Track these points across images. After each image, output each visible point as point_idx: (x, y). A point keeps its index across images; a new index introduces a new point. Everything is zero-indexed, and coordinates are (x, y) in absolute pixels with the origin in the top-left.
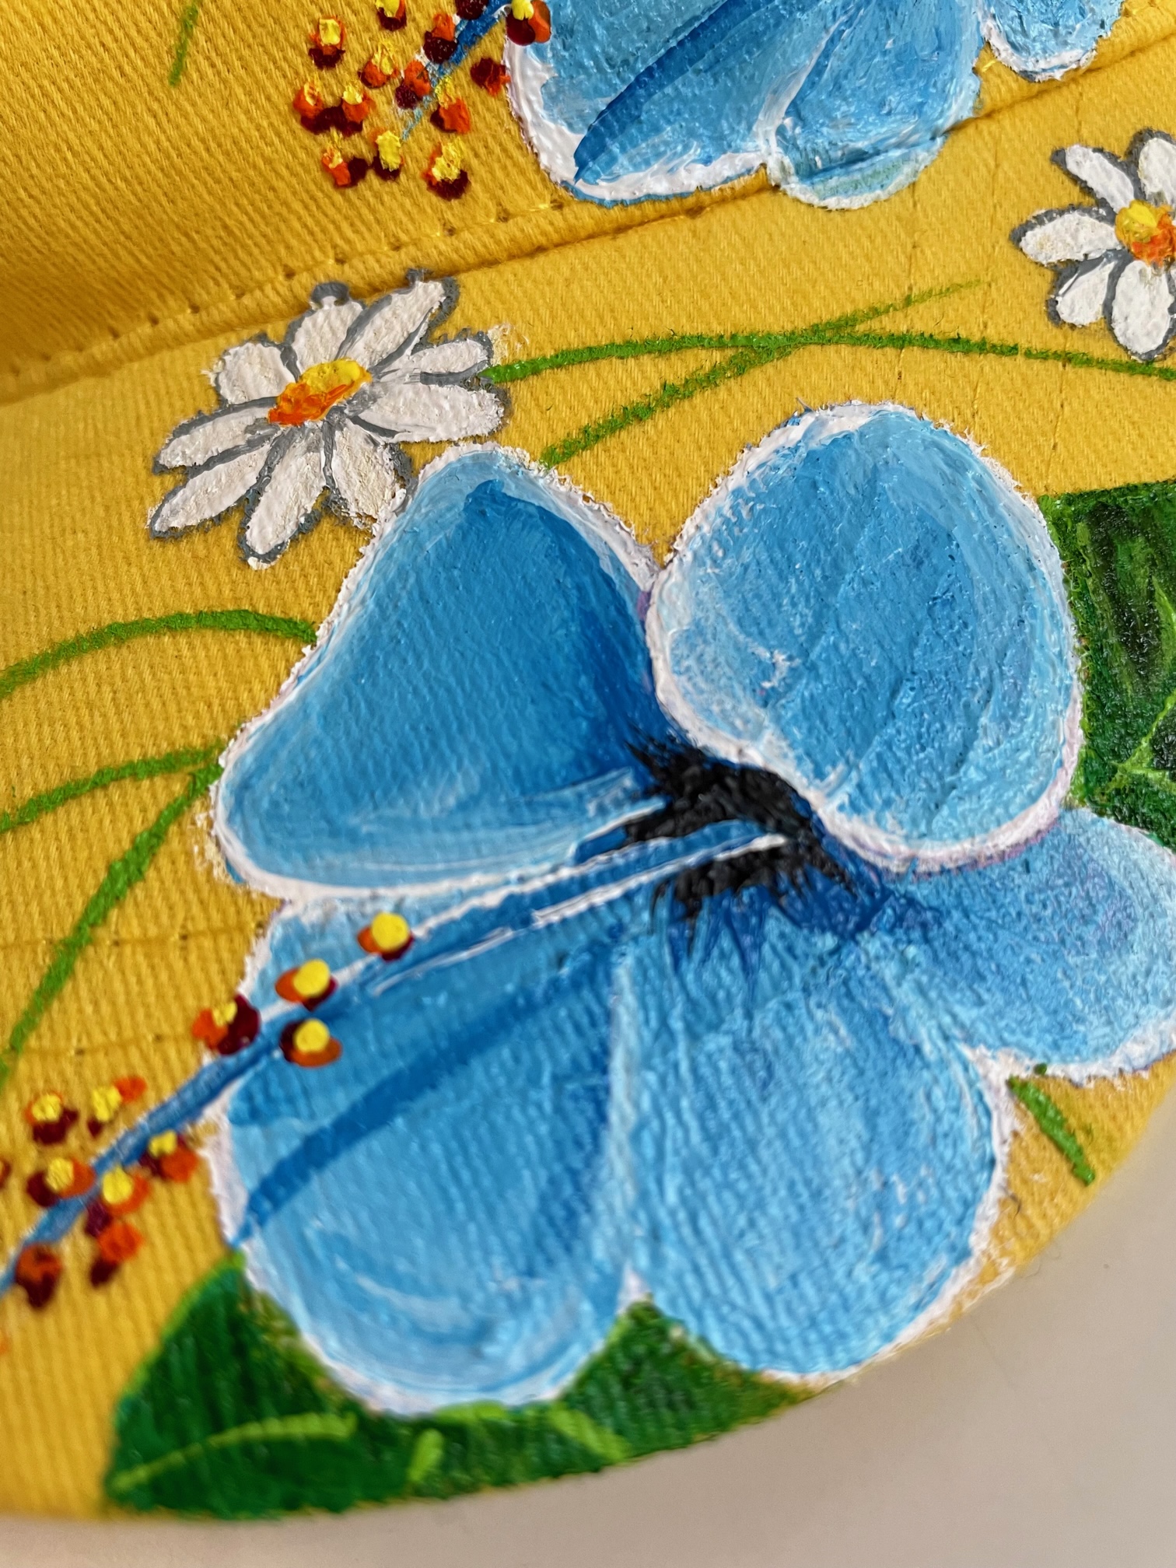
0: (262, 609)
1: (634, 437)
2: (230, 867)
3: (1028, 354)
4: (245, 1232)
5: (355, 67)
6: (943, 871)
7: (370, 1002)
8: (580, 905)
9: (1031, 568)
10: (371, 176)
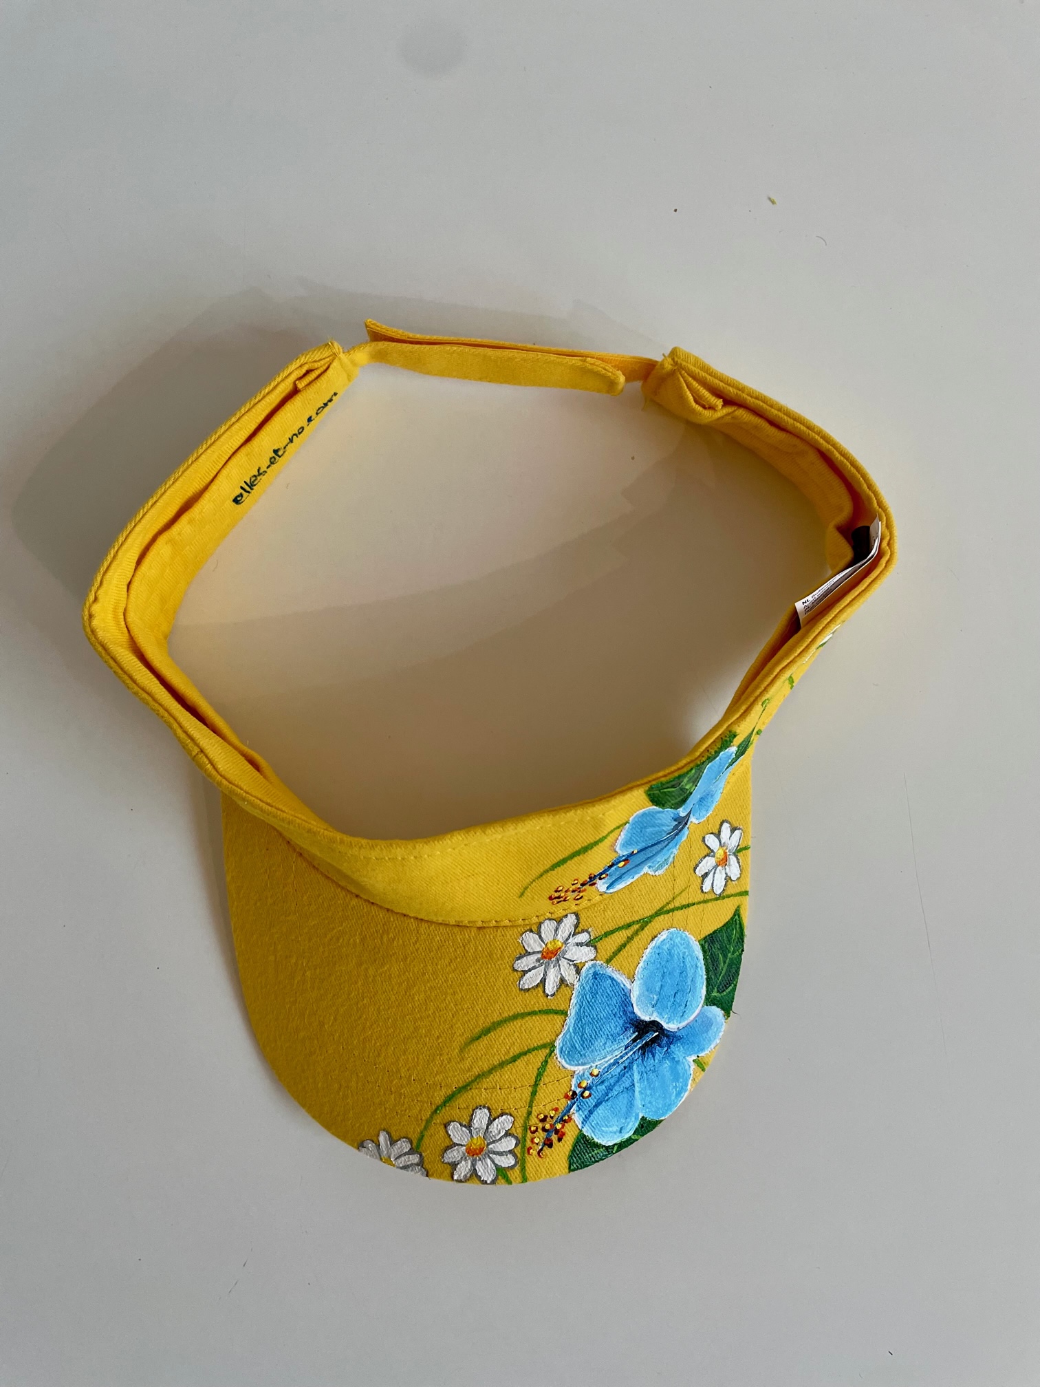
0: (554, 1008)
1: (624, 952)
2: (563, 1066)
3: (697, 904)
4: (583, 1127)
6: (683, 1028)
7: (595, 1085)
8: (627, 1057)
9: (697, 959)
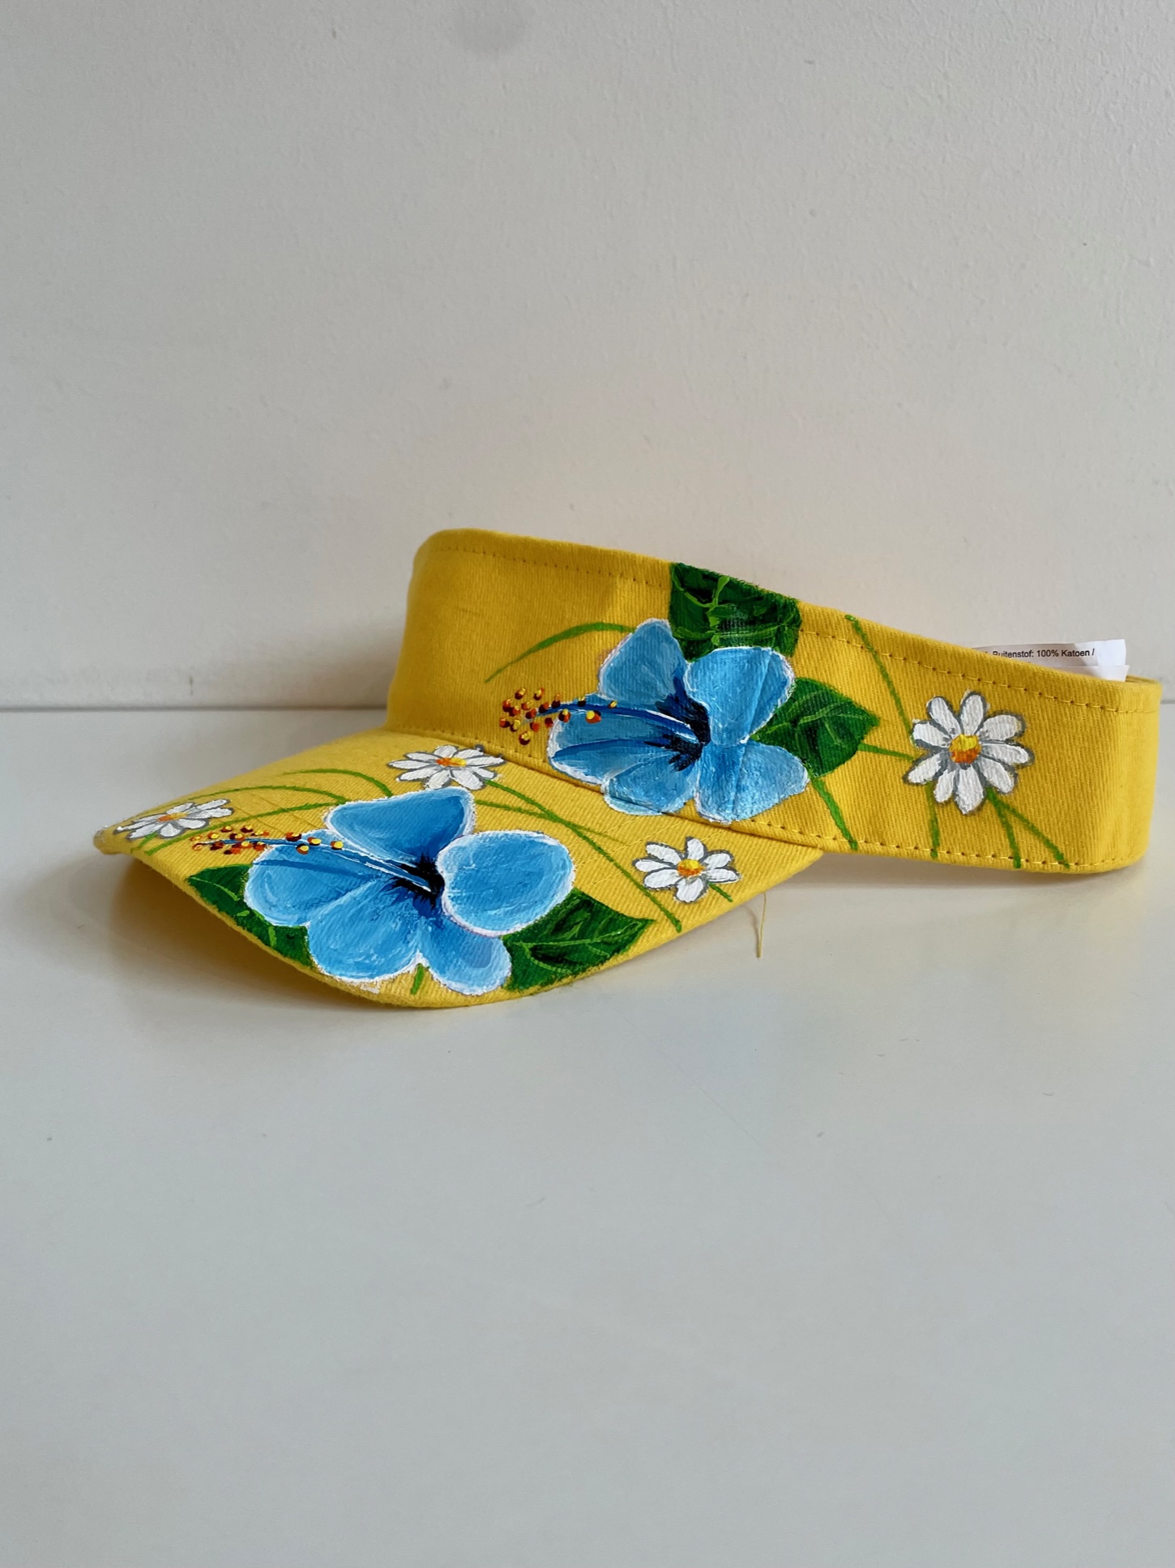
0: (388, 787)
1: (500, 811)
2: (326, 818)
3: (616, 864)
4: (257, 864)
5: (522, 702)
6: (456, 923)
7: (321, 851)
8: (377, 868)
9: (553, 896)
10: (509, 728)
